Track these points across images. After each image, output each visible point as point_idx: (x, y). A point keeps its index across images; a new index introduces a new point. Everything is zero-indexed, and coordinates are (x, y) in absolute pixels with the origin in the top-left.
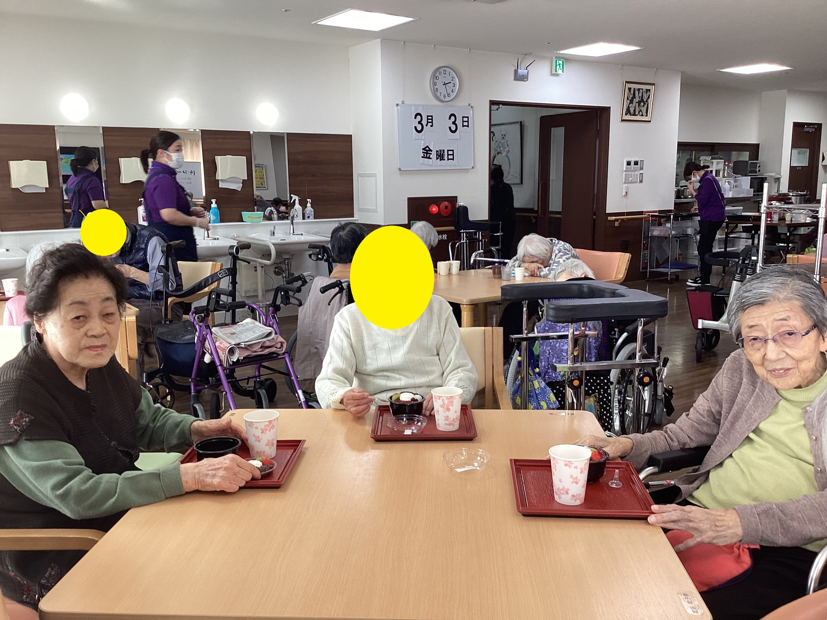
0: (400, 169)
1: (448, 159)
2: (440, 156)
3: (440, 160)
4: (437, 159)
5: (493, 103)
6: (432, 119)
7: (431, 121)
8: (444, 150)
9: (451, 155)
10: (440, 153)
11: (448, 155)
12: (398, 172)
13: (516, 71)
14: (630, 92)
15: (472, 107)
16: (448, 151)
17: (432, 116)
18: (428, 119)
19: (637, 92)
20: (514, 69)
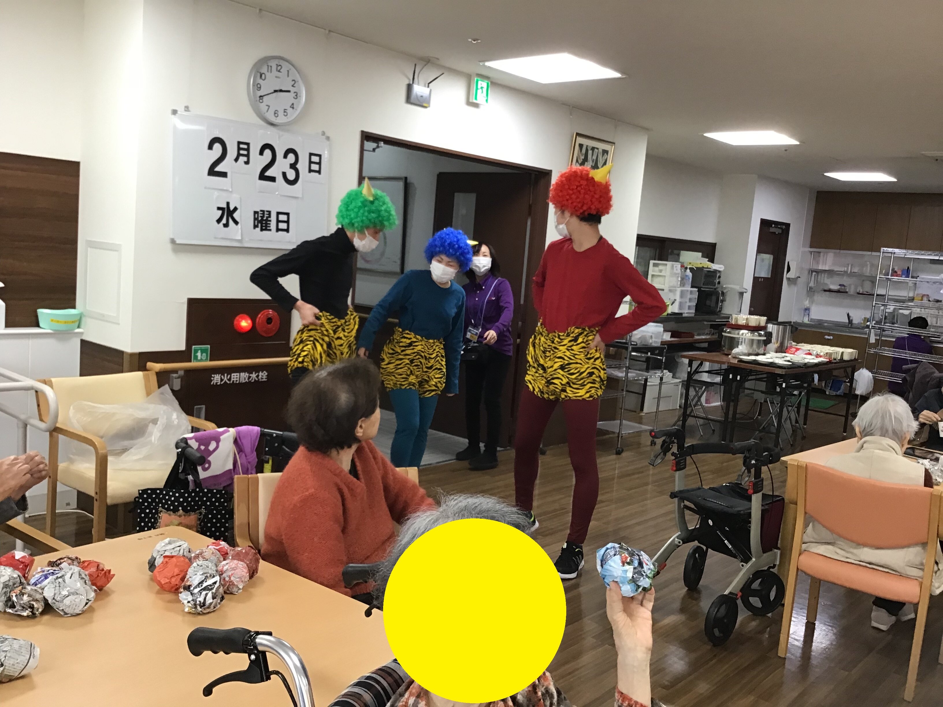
0: (173, 241)
1: (278, 230)
2: (261, 222)
3: (262, 230)
4: (255, 227)
5: (367, 137)
6: (248, 150)
7: (245, 152)
8: (269, 212)
9: (284, 222)
10: (262, 217)
11: (278, 221)
12: (169, 246)
13: (409, 88)
14: (581, 151)
15: (328, 138)
16: (278, 213)
17: (248, 145)
18: (239, 149)
19: (590, 152)
20: (407, 82)
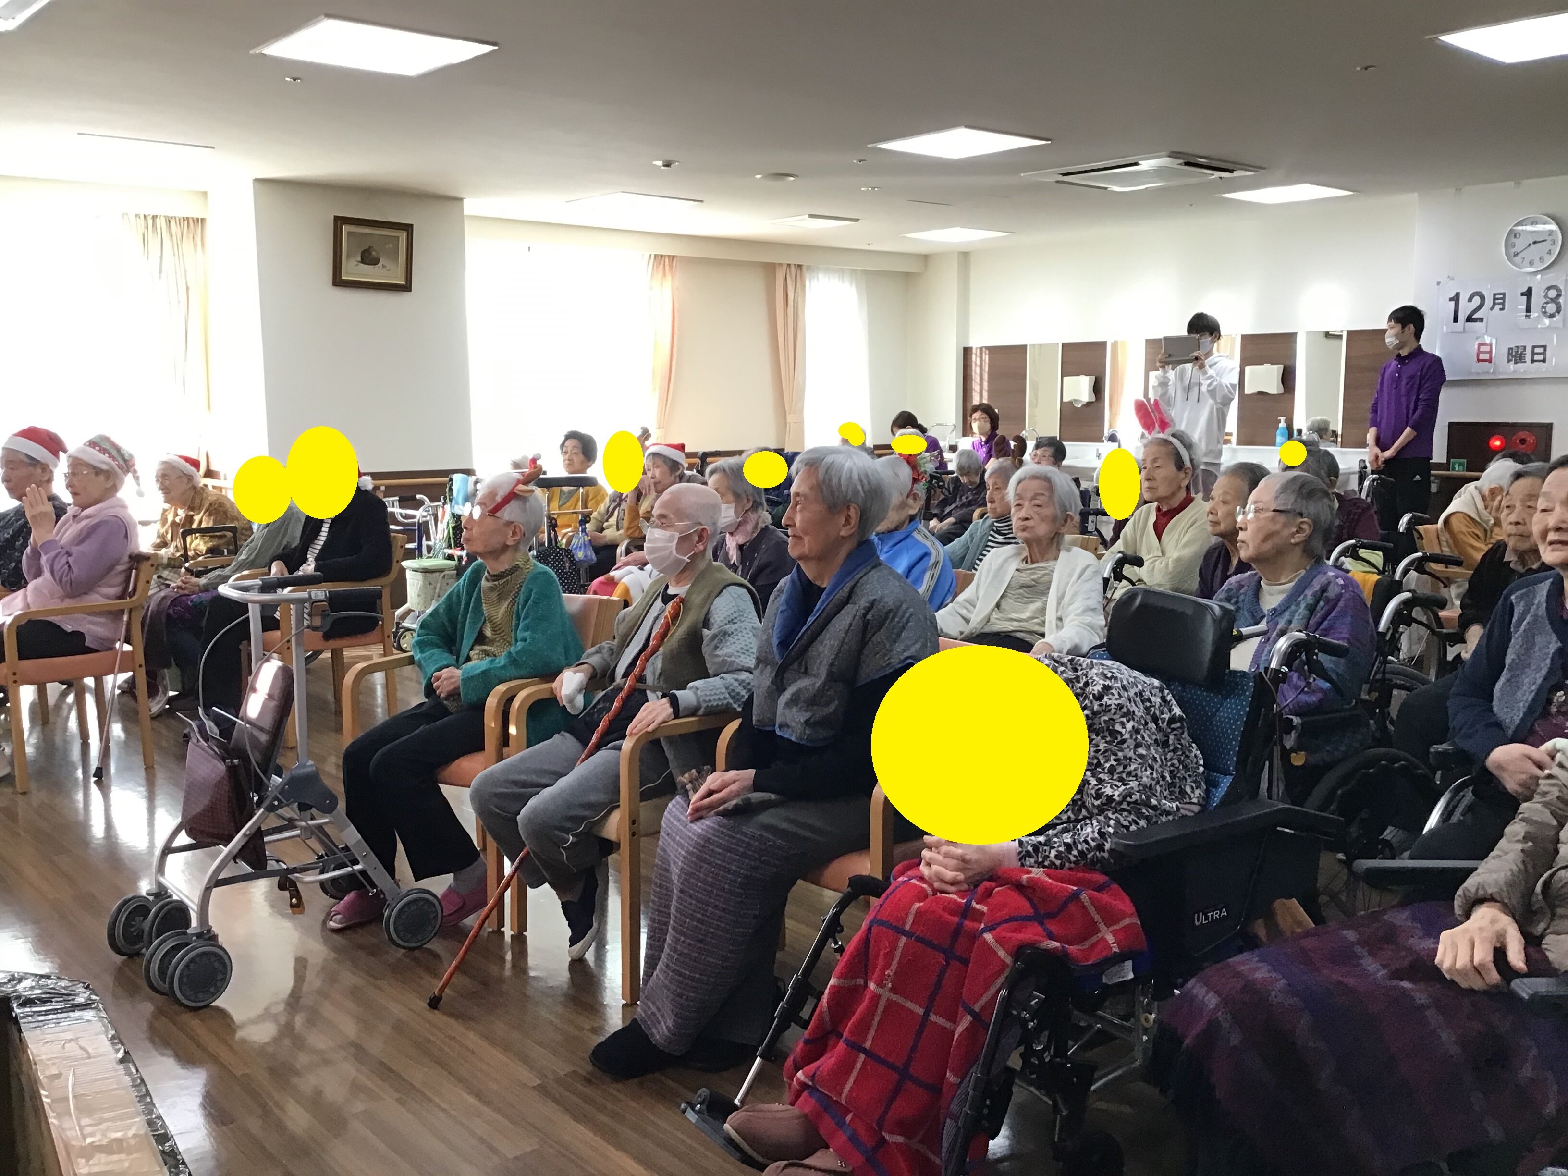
1: (1533, 361)
2: (1515, 356)
3: (1516, 363)
4: (1509, 361)
6: (1504, 298)
7: (1501, 301)
8: (1525, 347)
9: (1540, 354)
10: (1517, 352)
11: (1533, 353)
16: (1534, 347)
17: (1504, 294)
18: (1495, 299)
